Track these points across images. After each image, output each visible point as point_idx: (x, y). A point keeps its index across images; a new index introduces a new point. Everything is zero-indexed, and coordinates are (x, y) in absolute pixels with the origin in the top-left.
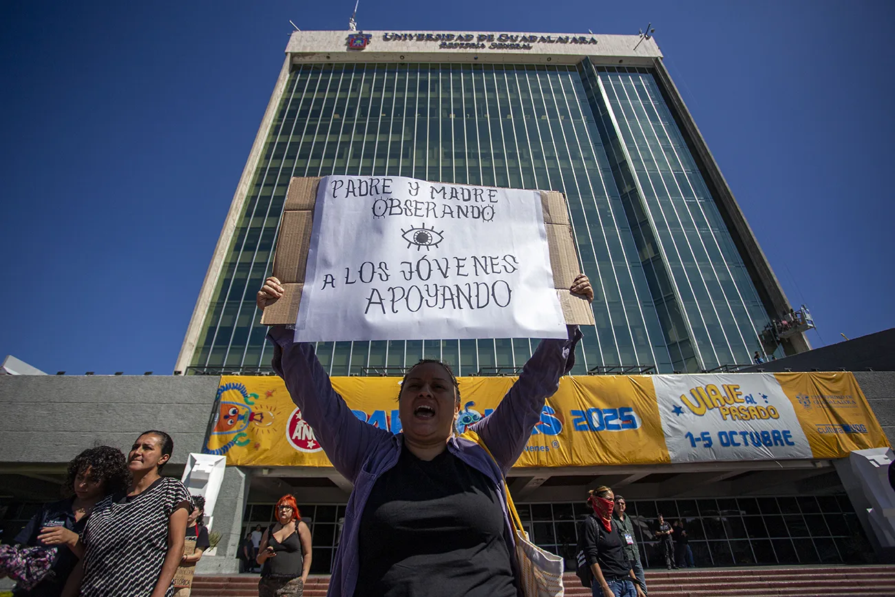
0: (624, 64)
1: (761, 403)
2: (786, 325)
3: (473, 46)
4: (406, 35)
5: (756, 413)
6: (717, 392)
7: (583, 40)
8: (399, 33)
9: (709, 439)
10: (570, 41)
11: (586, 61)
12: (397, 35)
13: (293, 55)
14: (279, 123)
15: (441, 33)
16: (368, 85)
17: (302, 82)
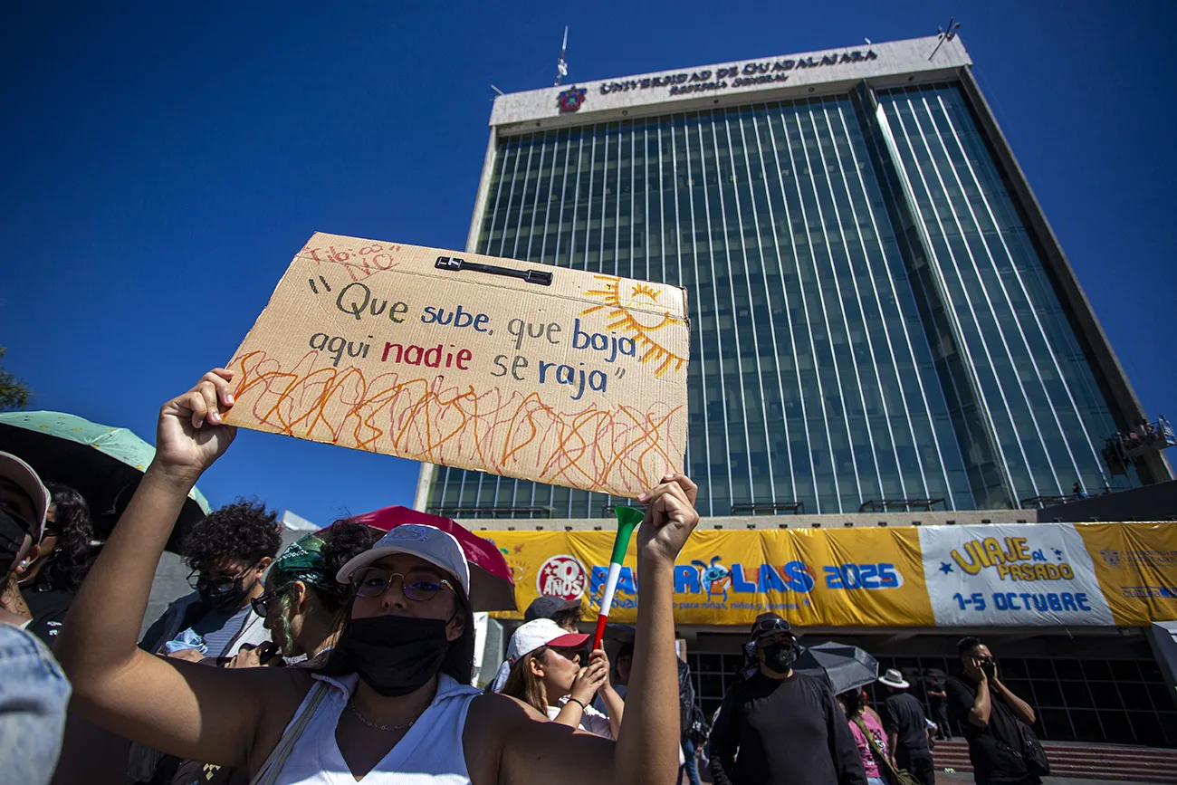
0: (917, 82)
1: (1052, 560)
2: (1135, 440)
3: (712, 86)
4: (628, 83)
5: (1044, 573)
6: (997, 547)
7: (857, 56)
8: (618, 81)
9: (982, 602)
10: (839, 59)
11: (861, 86)
12: (617, 85)
13: (499, 127)
14: (490, 216)
15: (670, 73)
16: (587, 154)
17: (511, 160)
